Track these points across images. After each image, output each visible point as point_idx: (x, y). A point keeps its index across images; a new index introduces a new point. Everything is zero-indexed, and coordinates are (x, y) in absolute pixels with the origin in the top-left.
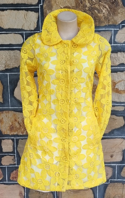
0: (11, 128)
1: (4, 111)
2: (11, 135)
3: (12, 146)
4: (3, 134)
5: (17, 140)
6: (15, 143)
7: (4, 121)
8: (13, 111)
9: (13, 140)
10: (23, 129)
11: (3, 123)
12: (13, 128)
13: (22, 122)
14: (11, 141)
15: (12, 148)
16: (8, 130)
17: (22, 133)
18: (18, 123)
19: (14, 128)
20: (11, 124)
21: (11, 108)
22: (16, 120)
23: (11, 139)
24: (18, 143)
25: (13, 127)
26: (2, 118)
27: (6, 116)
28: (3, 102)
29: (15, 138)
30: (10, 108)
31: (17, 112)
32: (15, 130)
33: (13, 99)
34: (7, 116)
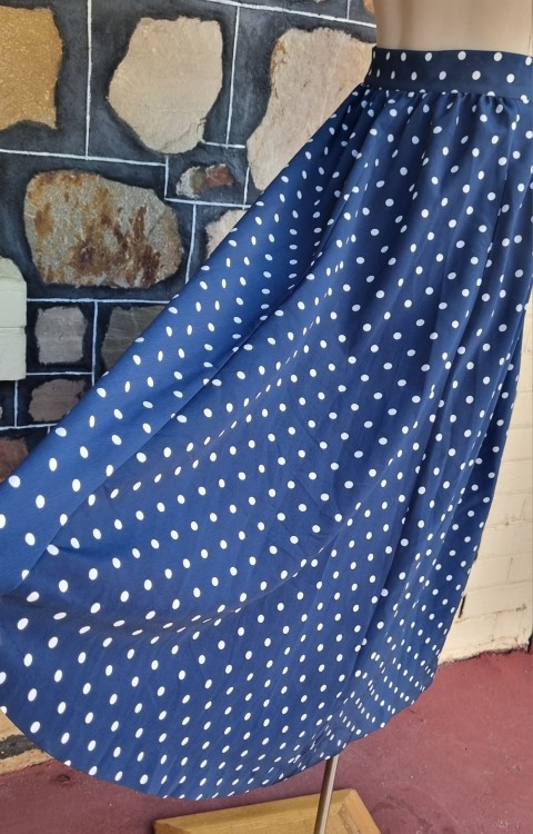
0: (84, 254)
1: (57, 170)
2: (82, 287)
3: (79, 339)
4: (45, 280)
5: (106, 312)
6: (95, 325)
7: (53, 222)
8: (98, 177)
9: (87, 310)
10: (132, 262)
11: (51, 230)
12: (90, 257)
13: (132, 232)
14: (77, 314)
15: (80, 347)
16: (70, 264)
17: (128, 280)
18: (117, 233)
19: (96, 257)
20: (83, 238)
21: (91, 158)
22: (106, 220)
23: (79, 305)
24: (108, 322)
25: (90, 252)
26: (48, 207)
27: (67, 197)
28: (57, 123)
29: (96, 301)
30: (87, 158)
31: (113, 182)
32: (100, 263)
33: (103, 115)
34: (71, 198)
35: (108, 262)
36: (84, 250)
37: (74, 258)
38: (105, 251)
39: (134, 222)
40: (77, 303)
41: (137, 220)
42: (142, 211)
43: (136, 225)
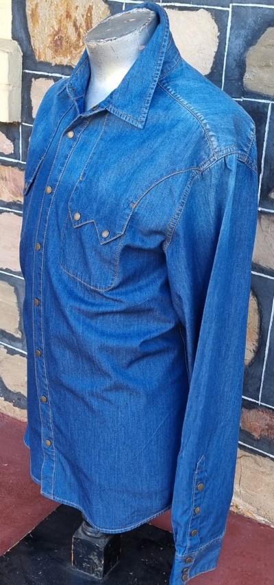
35: (70, 47)
36: (57, 37)
37: (51, 43)
38: (68, 38)
39: (85, 17)
40: (52, 76)
41: (87, 15)
42: (90, 9)
43: (86, 19)
